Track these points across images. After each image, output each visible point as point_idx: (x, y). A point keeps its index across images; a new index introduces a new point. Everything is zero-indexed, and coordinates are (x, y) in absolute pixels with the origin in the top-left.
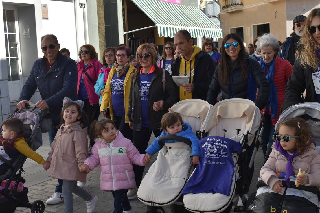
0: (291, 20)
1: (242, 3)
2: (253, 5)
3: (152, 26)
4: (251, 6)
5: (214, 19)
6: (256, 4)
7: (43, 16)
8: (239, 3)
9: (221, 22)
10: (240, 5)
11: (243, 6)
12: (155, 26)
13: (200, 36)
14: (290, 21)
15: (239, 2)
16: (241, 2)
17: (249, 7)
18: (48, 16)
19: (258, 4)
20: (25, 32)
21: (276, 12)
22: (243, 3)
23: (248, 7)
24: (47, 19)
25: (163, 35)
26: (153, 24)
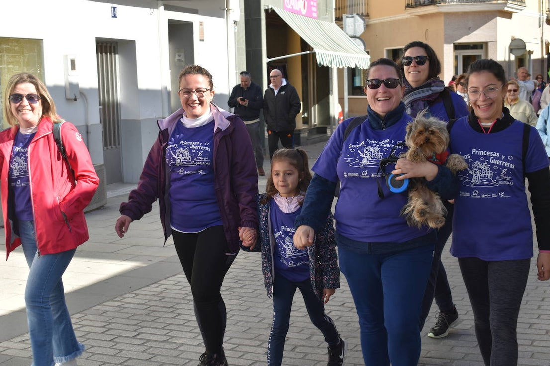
0: (450, 43)
1: (368, 13)
2: (387, 18)
3: (308, 52)
4: (384, 19)
5: (355, 40)
6: (392, 16)
7: (200, 37)
8: (364, 14)
9: (364, 45)
10: (365, 16)
11: (370, 19)
12: (313, 51)
13: (342, 65)
14: (448, 45)
15: (363, 12)
16: (366, 13)
17: (380, 21)
18: (203, 37)
19: (395, 17)
20: (177, 57)
21: (427, 30)
22: (370, 14)
23: (378, 20)
24: (203, 40)
25: (322, 64)
26: (311, 49)
